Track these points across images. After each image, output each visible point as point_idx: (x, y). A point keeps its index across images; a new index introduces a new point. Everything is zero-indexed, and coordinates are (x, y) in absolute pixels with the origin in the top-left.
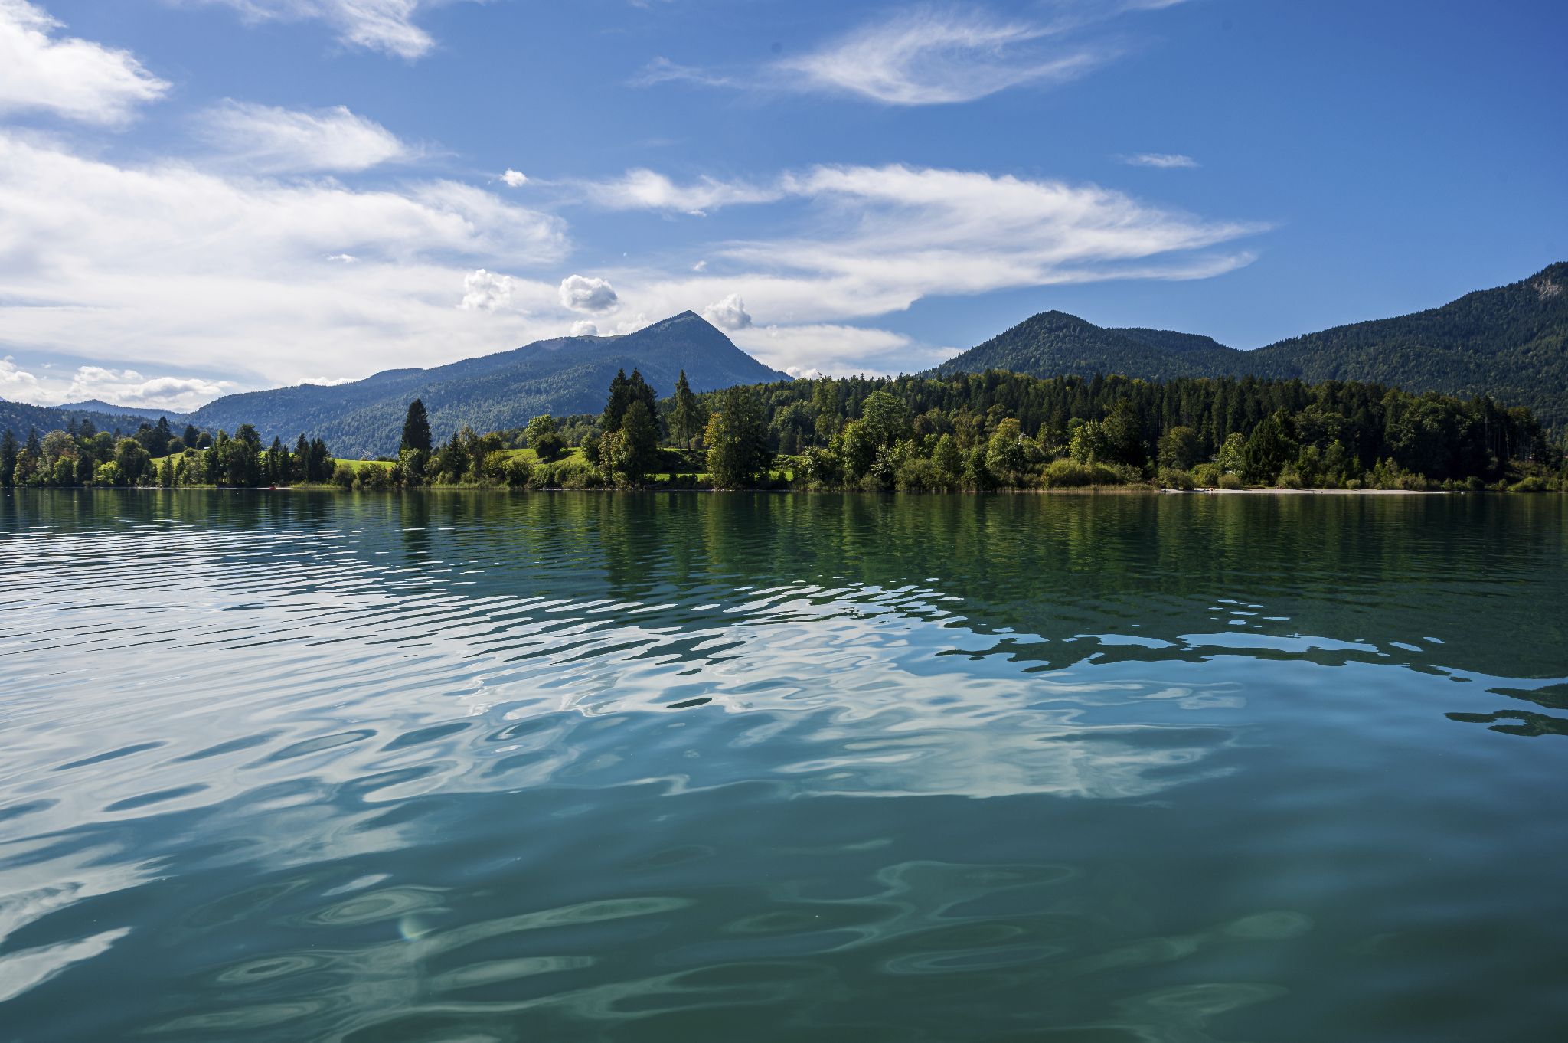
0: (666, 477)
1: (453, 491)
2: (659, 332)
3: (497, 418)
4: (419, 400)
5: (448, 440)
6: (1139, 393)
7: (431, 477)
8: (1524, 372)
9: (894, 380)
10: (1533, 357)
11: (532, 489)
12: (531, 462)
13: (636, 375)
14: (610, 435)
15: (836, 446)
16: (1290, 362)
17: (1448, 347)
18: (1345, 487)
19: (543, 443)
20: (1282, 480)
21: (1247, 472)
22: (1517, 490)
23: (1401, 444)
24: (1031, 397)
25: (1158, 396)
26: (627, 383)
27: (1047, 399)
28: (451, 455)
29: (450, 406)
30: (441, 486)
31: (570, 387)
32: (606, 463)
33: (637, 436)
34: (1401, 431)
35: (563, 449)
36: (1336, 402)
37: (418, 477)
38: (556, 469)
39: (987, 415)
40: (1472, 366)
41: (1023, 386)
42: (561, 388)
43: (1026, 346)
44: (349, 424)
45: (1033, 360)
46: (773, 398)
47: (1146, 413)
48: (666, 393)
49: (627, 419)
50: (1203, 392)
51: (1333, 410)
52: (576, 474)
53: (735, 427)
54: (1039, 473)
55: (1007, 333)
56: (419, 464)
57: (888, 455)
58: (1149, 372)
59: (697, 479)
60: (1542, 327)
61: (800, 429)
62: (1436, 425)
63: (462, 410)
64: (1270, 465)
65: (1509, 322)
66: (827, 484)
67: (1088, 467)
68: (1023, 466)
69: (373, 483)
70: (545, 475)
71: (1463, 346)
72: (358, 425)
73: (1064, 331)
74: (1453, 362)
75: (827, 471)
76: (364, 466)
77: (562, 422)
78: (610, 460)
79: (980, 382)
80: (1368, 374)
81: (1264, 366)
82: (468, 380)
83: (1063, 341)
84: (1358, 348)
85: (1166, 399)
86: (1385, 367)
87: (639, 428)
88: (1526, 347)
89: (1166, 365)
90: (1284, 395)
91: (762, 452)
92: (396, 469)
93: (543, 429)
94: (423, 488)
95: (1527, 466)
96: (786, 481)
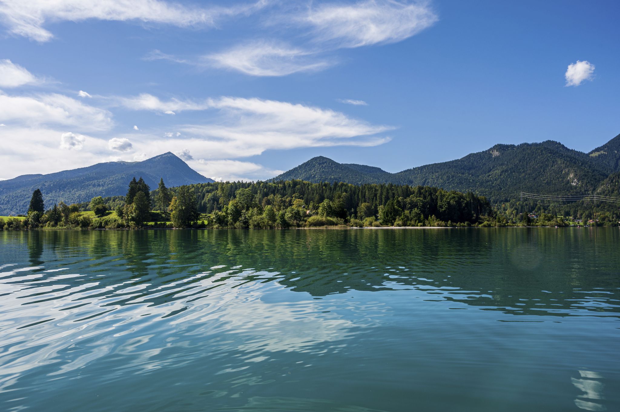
0: (153, 223)
1: (54, 230)
2: (156, 160)
3: (79, 197)
4: (38, 190)
5: (51, 208)
6: (351, 190)
7: (43, 224)
8: (488, 183)
9: (255, 183)
10: (491, 178)
11: (92, 229)
12: (91, 217)
13: (141, 180)
14: (128, 205)
15: (225, 210)
16: (409, 178)
17: (463, 174)
18: (417, 226)
19: (98, 209)
20: (395, 223)
21: (384, 221)
22: (482, 226)
23: (443, 210)
24: (310, 191)
25: (357, 191)
26: (137, 183)
27: (315, 191)
28: (53, 214)
29: (56, 192)
30: (48, 228)
31: (114, 184)
32: (126, 218)
33: (140, 206)
34: (443, 205)
35: (107, 212)
36: (421, 194)
37: (37, 224)
38: (103, 220)
39: (292, 197)
40: (471, 181)
41: (306, 186)
42: (109, 184)
43: (310, 170)
44: (4, 200)
45: (313, 175)
46: (204, 190)
47: (353, 197)
48: (154, 188)
49: (136, 199)
50: (374, 189)
51: (420, 197)
52: (112, 222)
53: (183, 202)
54: (306, 221)
55: (303, 165)
56: (37, 218)
57: (246, 214)
58: (358, 181)
59: (166, 224)
60: (494, 167)
61: (216, 203)
62: (454, 203)
63: (61, 193)
64: (392, 218)
65: (483, 165)
66: (221, 226)
67: (324, 219)
68: (300, 218)
69: (14, 227)
70: (98, 223)
71: (468, 173)
72: (9, 200)
73: (325, 164)
74: (465, 179)
75: (221, 221)
76: (10, 219)
77: (109, 199)
78: (128, 216)
79: (290, 184)
80: (436, 183)
81: (399, 179)
82: (65, 180)
83: (324, 168)
84: (432, 173)
85: (360, 192)
86: (442, 180)
87: (141, 203)
88: (489, 174)
89: (364, 178)
90: (402, 191)
91: (195, 213)
92: (26, 221)
93: (98, 202)
94: (39, 229)
95: (486, 217)
96: (205, 225)
